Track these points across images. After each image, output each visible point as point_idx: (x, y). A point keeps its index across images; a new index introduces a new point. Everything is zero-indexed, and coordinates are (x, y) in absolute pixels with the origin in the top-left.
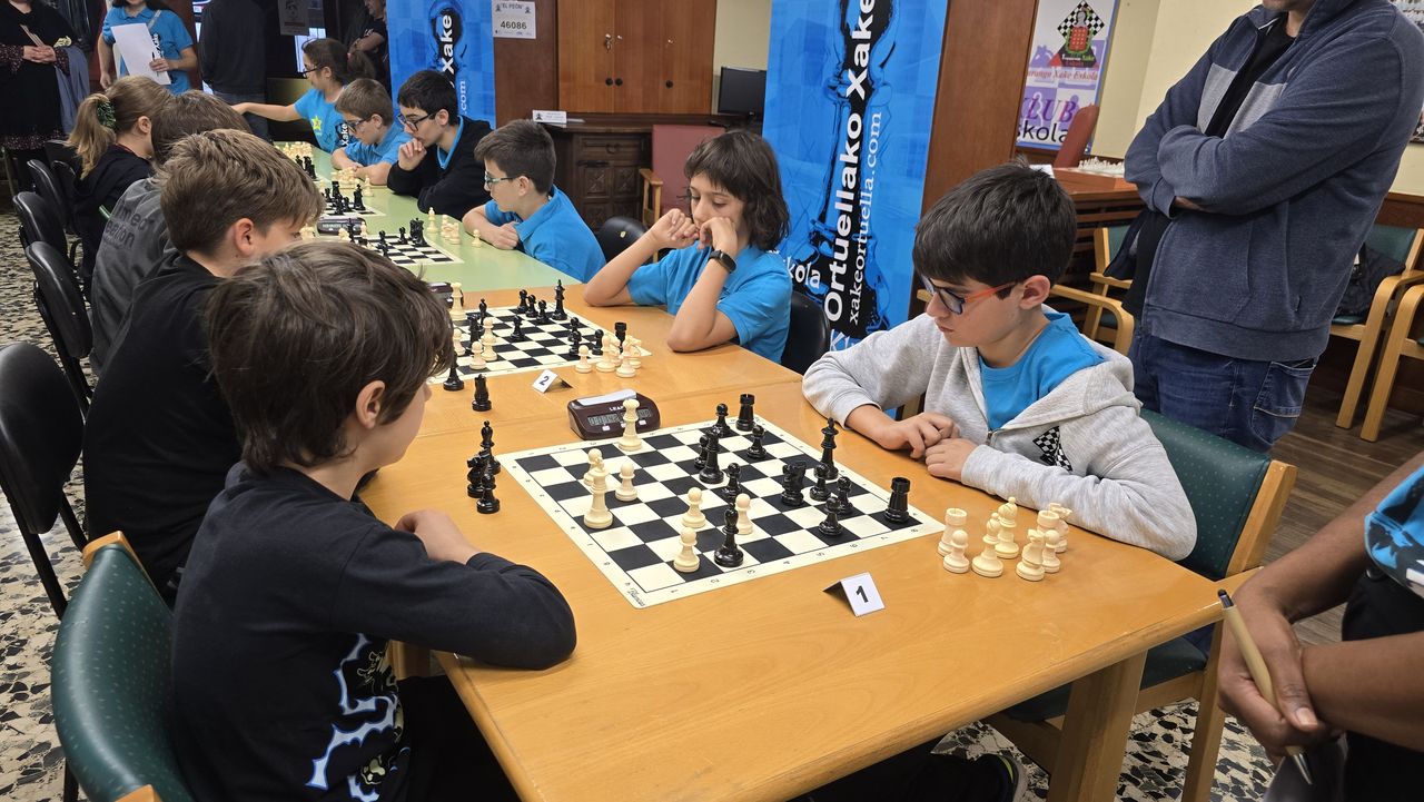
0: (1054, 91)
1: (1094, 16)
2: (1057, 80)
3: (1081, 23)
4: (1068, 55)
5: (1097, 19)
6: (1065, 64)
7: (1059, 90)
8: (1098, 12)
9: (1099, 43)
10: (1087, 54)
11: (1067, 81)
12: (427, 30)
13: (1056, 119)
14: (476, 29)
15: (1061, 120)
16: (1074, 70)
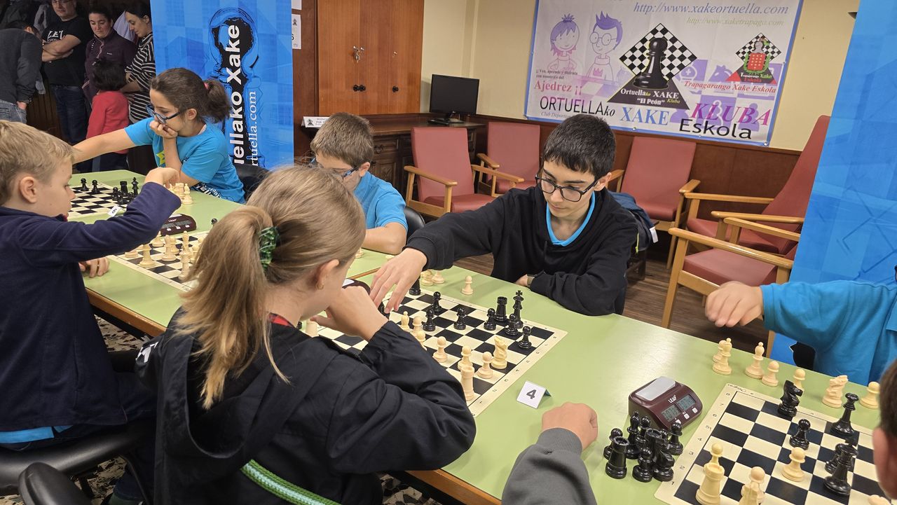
0: (734, 100)
1: (771, 45)
2: (736, 92)
3: (758, 50)
4: (746, 73)
5: (774, 47)
6: (743, 80)
7: (738, 99)
8: (774, 42)
9: (777, 66)
10: (764, 73)
11: (745, 93)
12: (207, 39)
13: (735, 120)
14: (272, 41)
15: (741, 121)
16: (752, 85)
